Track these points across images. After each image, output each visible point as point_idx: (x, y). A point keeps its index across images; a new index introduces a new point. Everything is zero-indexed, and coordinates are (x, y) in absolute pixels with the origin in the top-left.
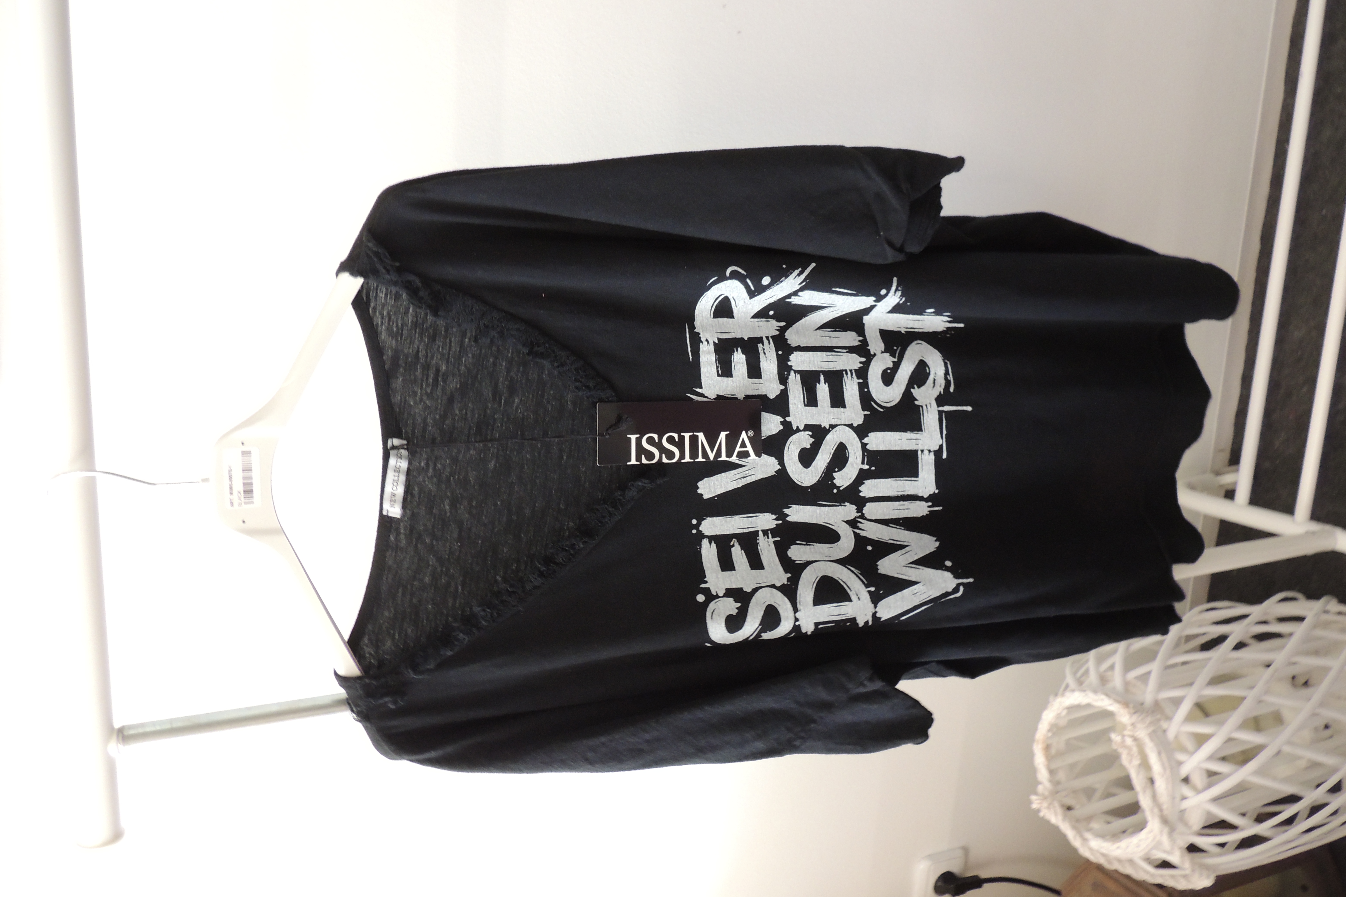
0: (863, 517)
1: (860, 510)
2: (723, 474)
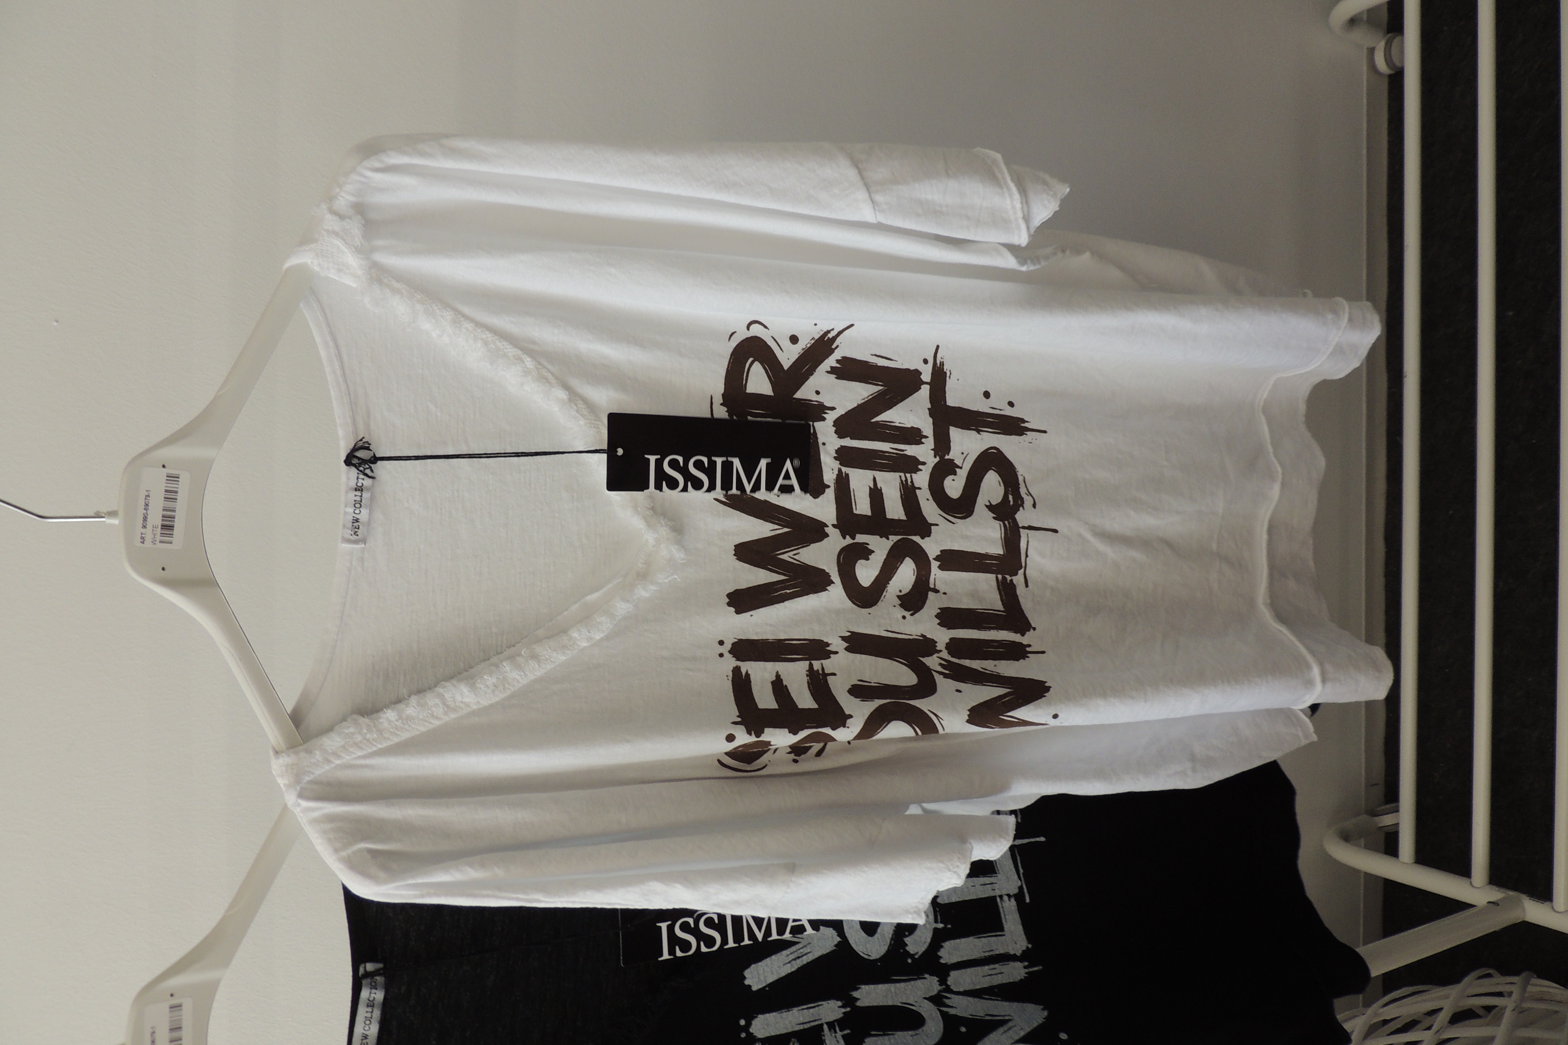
0: (948, 990)
1: (943, 981)
2: (773, 957)
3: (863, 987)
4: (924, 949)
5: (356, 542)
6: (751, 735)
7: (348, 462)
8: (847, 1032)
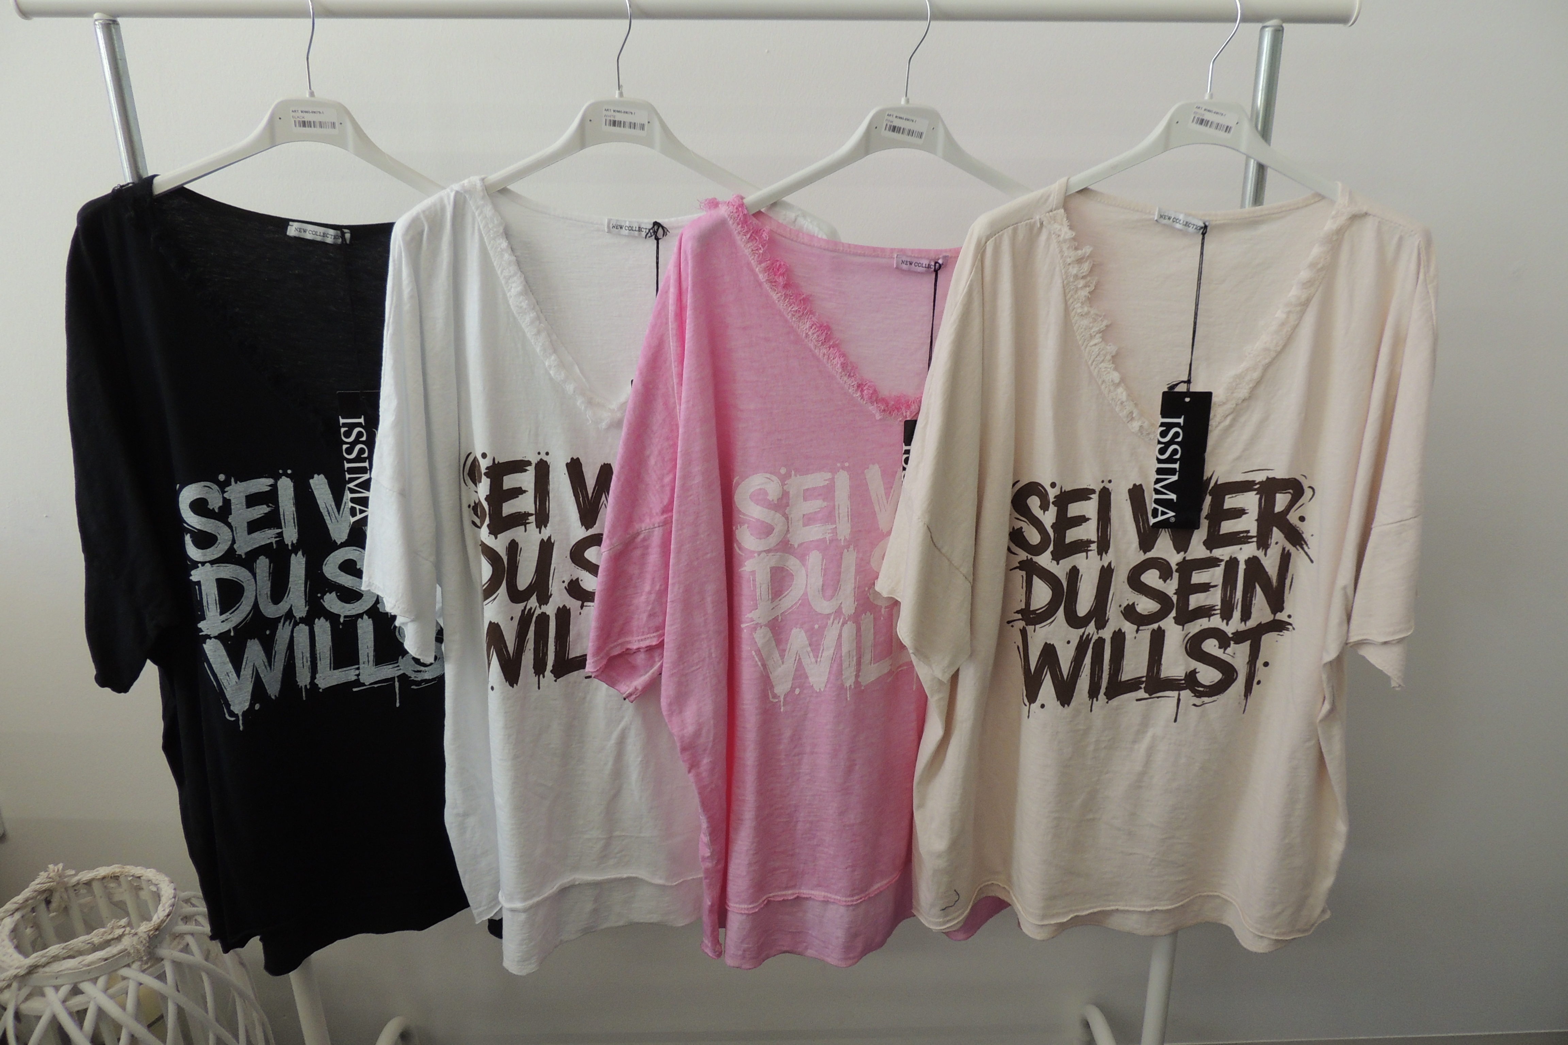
0: (296, 624)
1: (303, 620)
2: (331, 496)
3: (304, 559)
4: (326, 606)
5: (608, 227)
6: (486, 469)
7: (656, 224)
8: (275, 546)
